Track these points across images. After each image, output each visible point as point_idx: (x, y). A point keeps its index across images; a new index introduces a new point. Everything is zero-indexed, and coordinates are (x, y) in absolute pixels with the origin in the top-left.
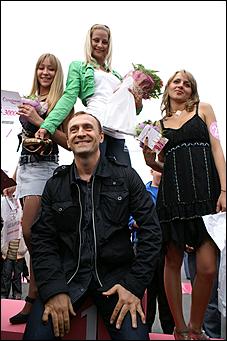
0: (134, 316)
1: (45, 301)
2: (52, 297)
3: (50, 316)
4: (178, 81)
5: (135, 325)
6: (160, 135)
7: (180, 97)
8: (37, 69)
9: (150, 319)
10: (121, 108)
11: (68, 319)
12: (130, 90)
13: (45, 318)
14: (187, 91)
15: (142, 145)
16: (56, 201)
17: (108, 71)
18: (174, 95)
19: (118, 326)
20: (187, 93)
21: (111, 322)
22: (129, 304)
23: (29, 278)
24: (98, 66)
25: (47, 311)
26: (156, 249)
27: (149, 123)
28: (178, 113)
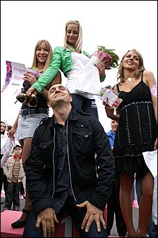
0: (98, 224)
1: (37, 213)
2: (42, 210)
3: (41, 224)
4: (130, 56)
5: (99, 230)
6: (117, 97)
7: (130, 67)
8: (36, 51)
9: (110, 225)
10: (88, 77)
11: (53, 226)
12: (95, 65)
13: (38, 225)
14: (136, 63)
15: (104, 103)
16: (42, 142)
17: (81, 52)
18: (127, 66)
19: (87, 230)
20: (136, 64)
21: (82, 228)
22: (94, 214)
23: (25, 195)
24: (74, 50)
25: (39, 221)
26: (111, 174)
27: (109, 87)
28: (130, 79)
